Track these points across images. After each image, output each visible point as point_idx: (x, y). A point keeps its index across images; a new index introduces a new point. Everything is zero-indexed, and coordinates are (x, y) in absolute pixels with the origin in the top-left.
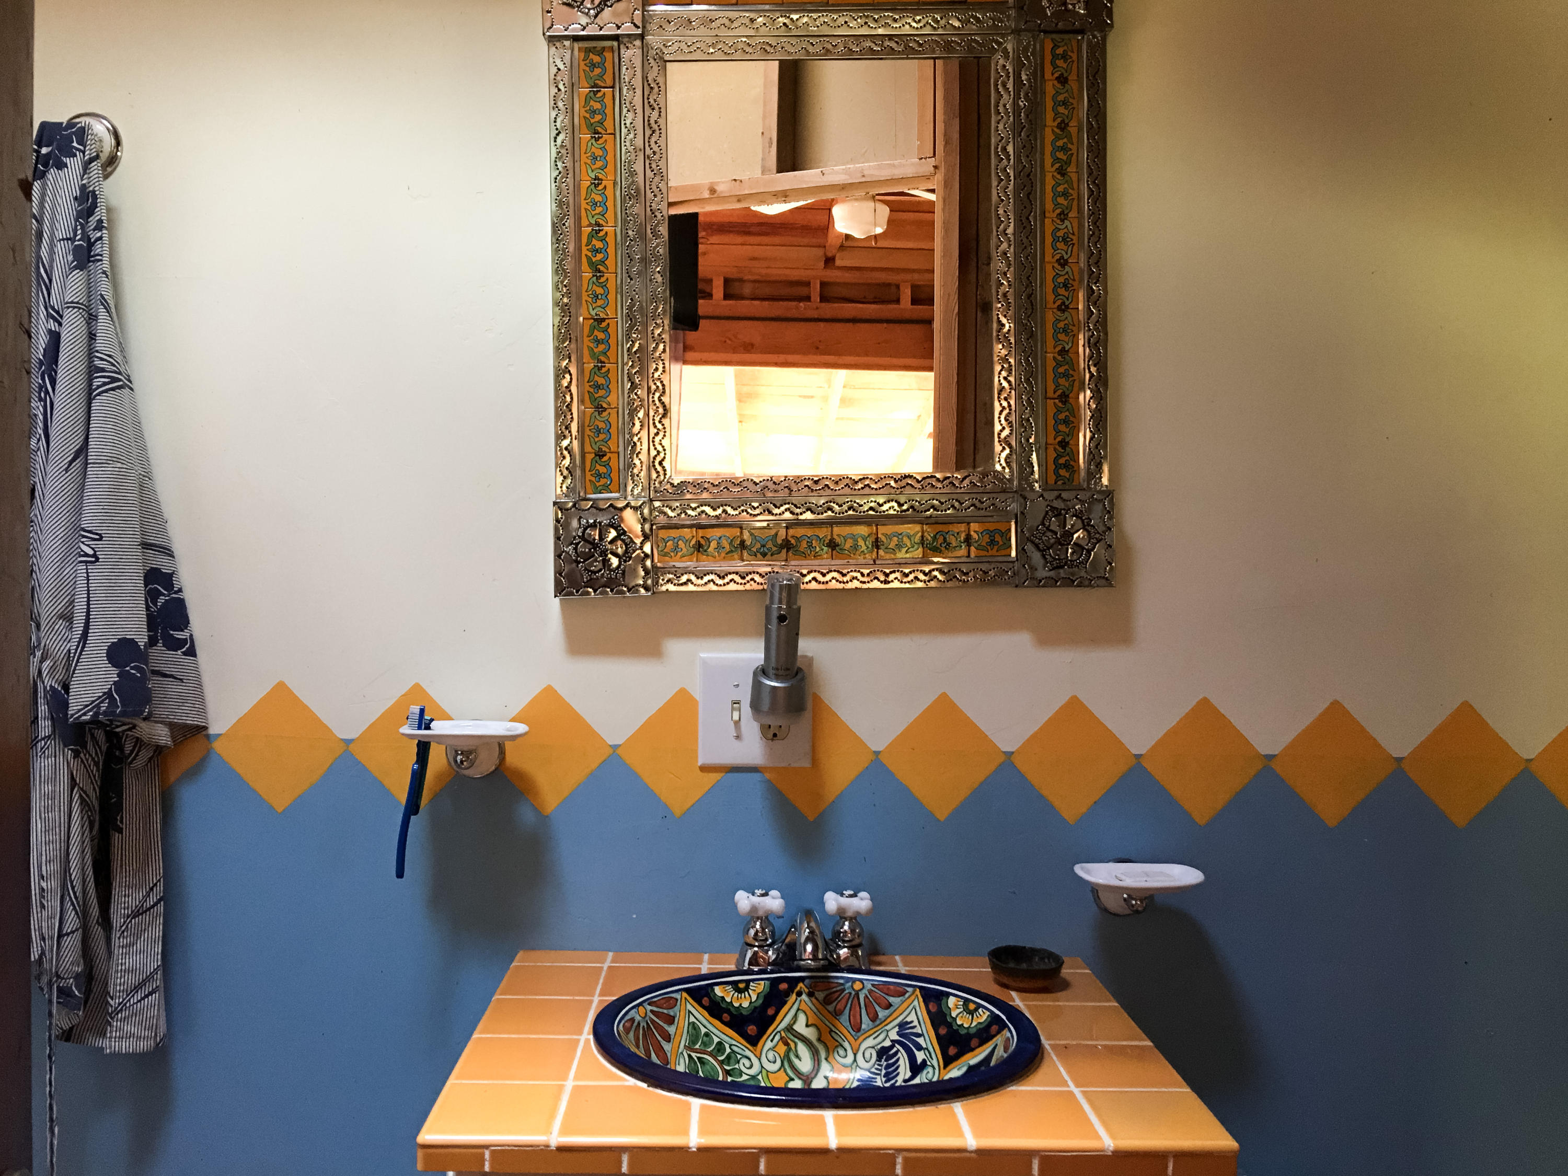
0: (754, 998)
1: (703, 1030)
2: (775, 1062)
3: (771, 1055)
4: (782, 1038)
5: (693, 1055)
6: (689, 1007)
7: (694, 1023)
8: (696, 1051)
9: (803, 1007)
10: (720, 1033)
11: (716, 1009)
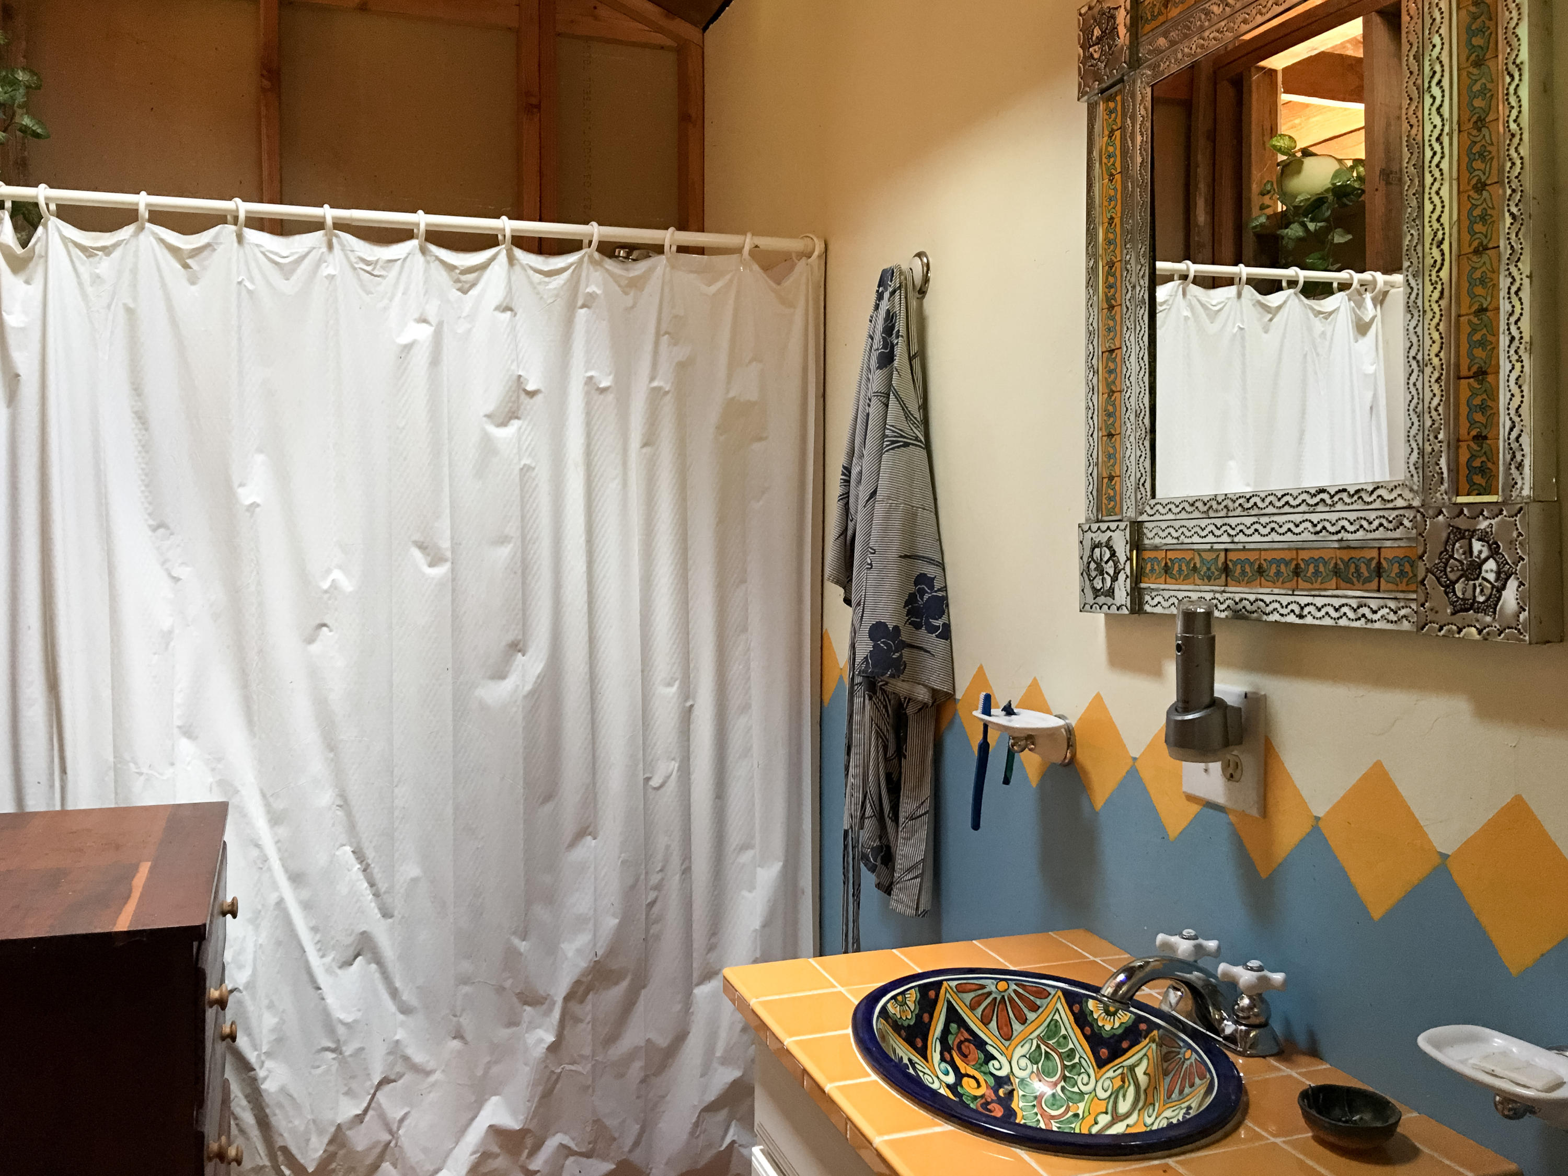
0: (1117, 1025)
1: (1063, 1032)
2: (1106, 1091)
3: (1108, 1083)
4: (1122, 1073)
5: (1043, 1047)
6: (1059, 1006)
7: (1057, 1021)
8: (1047, 1045)
9: (1149, 1054)
10: (1077, 1041)
11: (1082, 1019)
